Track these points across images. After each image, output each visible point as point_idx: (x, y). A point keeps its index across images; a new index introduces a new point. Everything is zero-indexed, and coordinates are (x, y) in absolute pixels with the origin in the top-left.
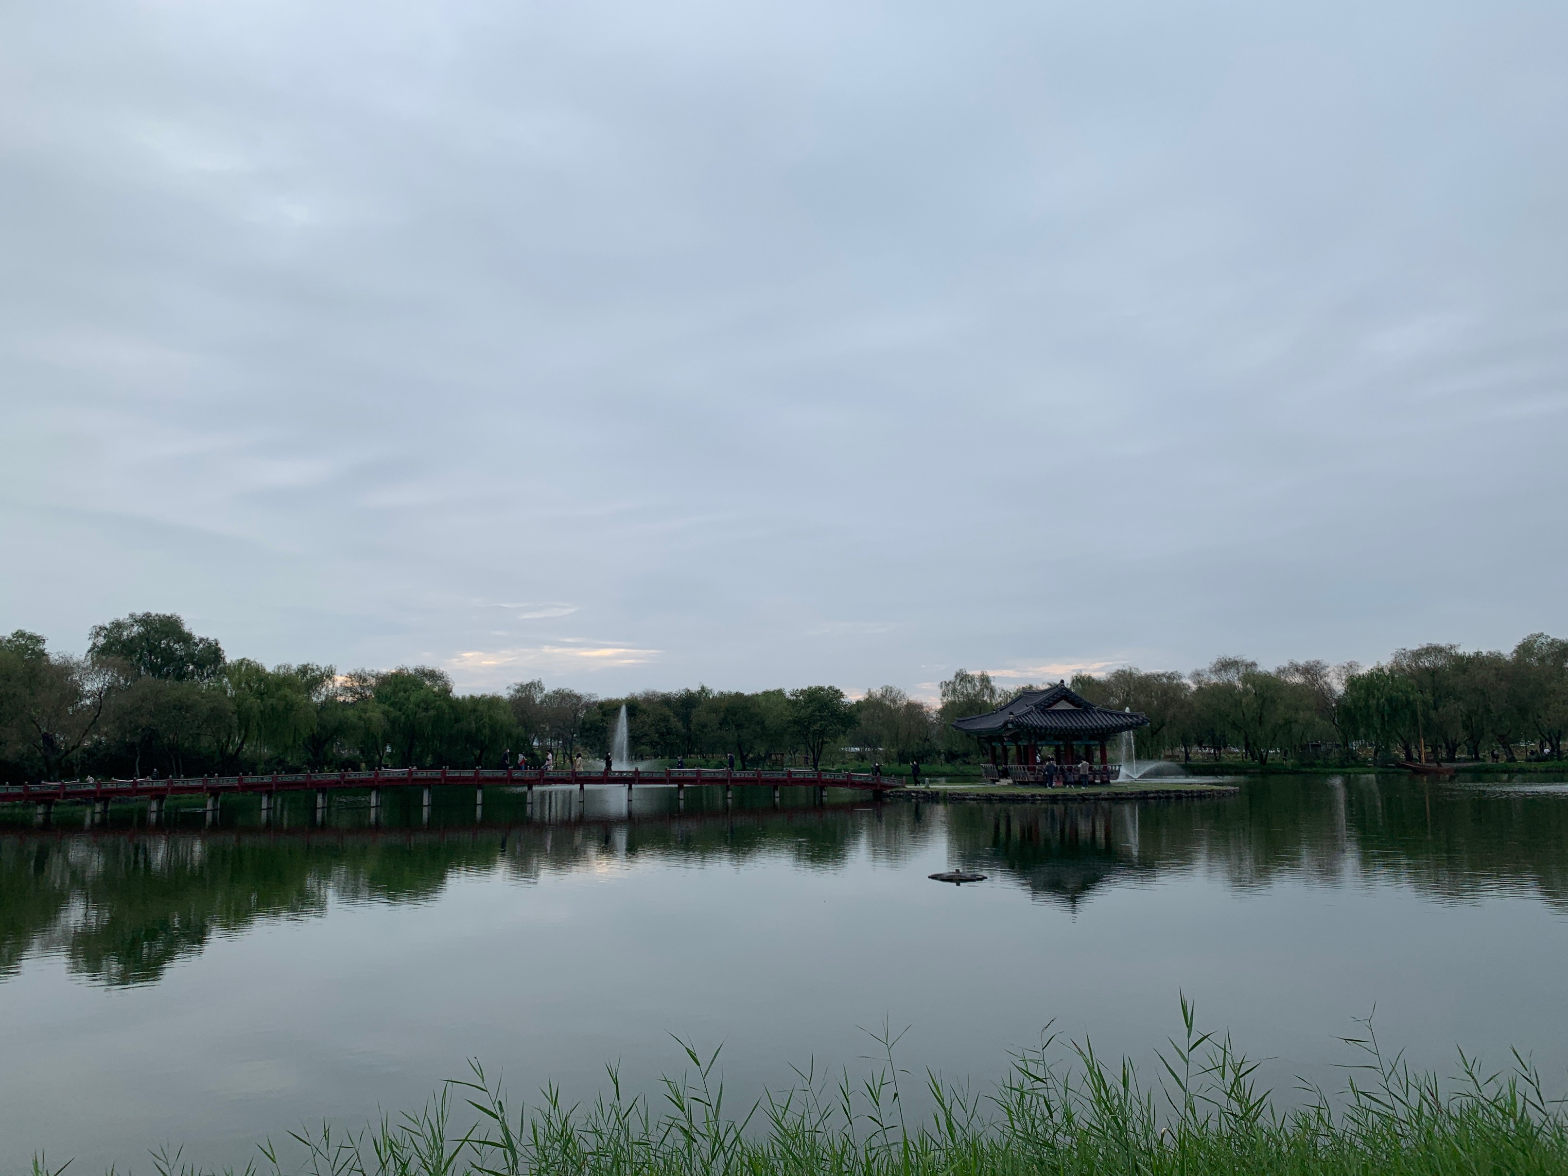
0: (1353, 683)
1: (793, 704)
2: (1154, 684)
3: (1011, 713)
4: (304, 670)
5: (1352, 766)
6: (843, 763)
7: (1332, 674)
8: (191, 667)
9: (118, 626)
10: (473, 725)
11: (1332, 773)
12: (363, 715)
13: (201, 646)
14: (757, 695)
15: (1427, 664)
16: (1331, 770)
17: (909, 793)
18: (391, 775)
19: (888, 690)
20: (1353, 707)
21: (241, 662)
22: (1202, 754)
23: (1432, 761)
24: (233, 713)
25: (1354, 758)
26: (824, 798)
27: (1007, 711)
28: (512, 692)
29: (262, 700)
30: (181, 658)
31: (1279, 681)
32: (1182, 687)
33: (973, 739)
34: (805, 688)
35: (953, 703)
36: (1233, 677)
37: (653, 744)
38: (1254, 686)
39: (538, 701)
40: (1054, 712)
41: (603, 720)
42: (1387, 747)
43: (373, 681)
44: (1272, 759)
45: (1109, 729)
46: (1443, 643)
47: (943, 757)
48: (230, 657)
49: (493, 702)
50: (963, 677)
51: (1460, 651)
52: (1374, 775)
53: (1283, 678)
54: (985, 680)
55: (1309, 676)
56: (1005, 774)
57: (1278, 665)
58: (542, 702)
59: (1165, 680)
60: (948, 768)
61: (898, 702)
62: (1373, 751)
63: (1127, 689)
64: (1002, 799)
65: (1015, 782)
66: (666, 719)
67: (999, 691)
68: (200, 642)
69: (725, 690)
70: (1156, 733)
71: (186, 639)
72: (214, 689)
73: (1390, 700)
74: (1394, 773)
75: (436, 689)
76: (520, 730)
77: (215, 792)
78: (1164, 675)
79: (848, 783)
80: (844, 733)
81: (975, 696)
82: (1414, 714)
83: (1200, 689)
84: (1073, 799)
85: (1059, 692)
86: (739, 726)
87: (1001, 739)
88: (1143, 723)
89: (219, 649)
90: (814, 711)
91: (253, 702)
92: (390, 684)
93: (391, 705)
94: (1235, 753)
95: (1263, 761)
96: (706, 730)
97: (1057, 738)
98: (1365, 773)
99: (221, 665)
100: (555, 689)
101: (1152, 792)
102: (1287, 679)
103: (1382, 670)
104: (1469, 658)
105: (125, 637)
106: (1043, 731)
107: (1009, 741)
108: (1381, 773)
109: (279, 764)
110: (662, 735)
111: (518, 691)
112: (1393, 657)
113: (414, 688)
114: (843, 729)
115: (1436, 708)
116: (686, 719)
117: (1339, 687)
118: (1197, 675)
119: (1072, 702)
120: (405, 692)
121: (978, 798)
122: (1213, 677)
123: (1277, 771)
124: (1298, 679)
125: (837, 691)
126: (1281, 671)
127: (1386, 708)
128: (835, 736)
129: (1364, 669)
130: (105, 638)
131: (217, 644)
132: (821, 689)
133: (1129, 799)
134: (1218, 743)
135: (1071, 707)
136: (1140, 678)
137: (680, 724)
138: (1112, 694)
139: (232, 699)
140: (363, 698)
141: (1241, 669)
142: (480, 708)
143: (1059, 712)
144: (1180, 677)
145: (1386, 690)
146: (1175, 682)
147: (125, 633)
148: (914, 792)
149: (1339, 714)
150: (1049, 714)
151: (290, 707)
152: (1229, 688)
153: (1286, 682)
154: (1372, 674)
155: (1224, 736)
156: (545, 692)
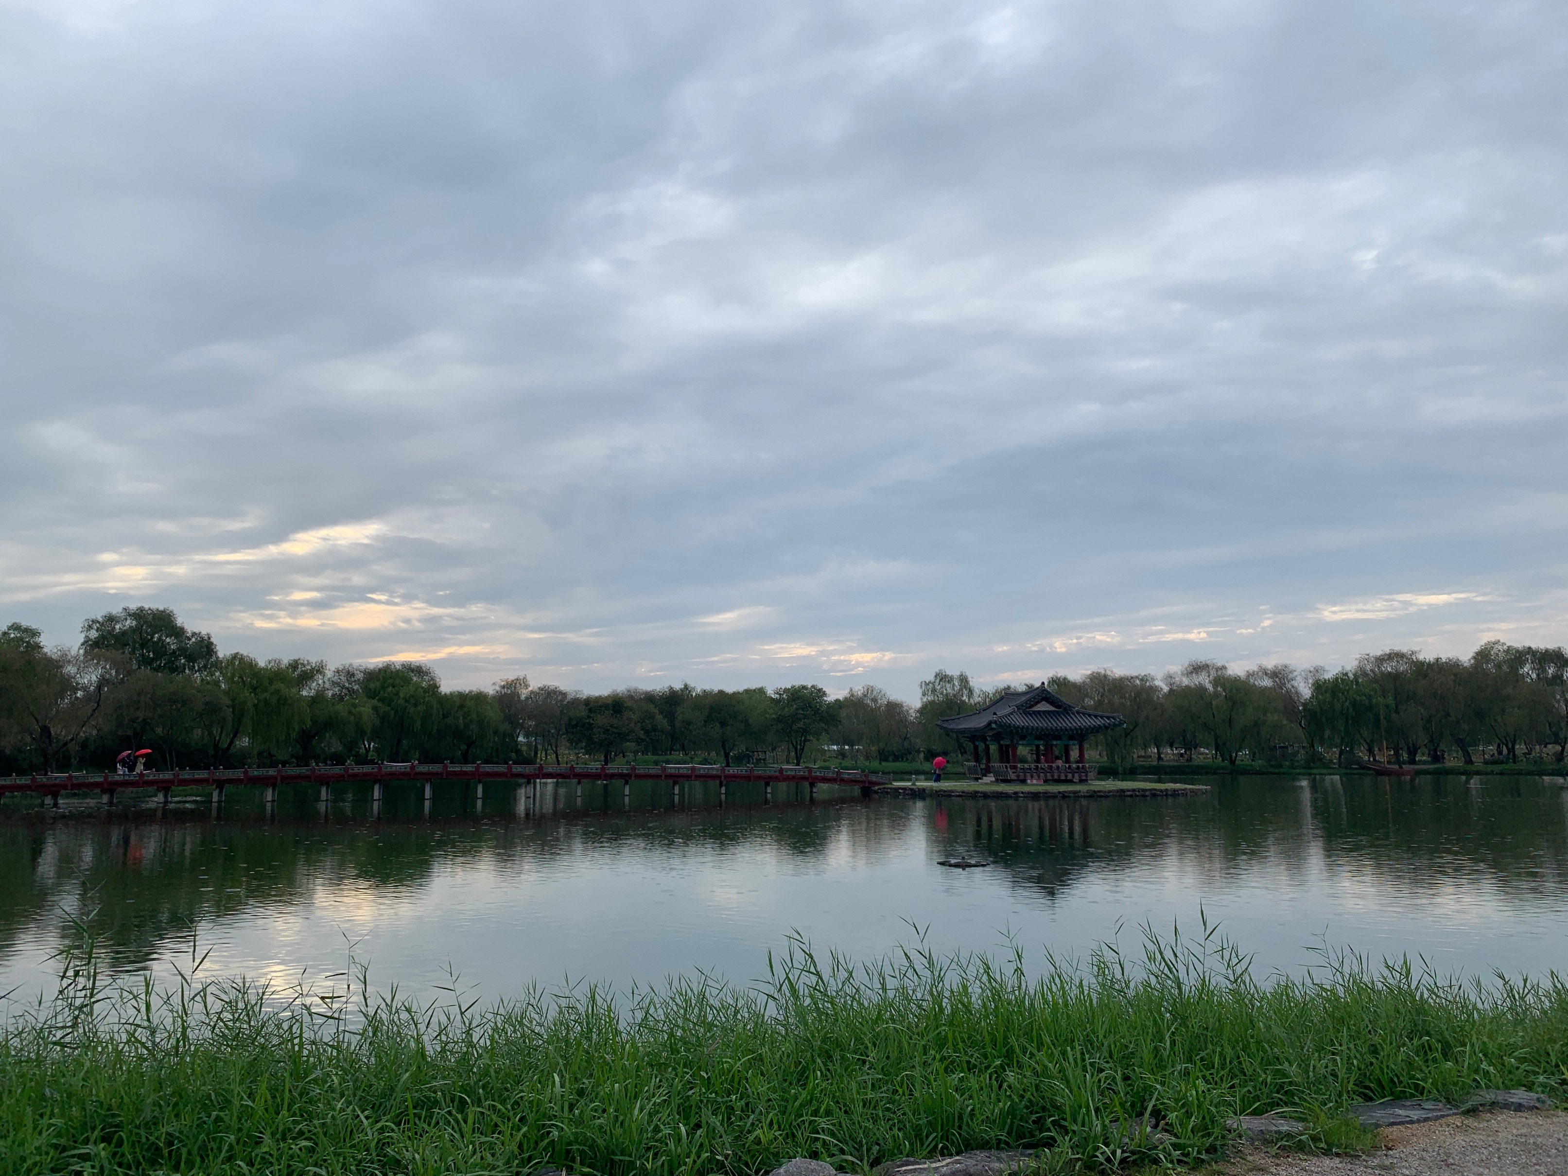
0: (1319, 687)
1: (776, 702)
2: (1128, 685)
3: (995, 714)
4: (294, 665)
5: (1317, 768)
6: (825, 761)
7: (1299, 678)
8: (183, 661)
9: (111, 619)
10: (461, 720)
11: (1299, 774)
12: (354, 711)
13: (194, 640)
14: (739, 693)
15: (1389, 669)
16: (1298, 771)
17: (896, 789)
18: (394, 769)
19: (869, 690)
20: (1318, 710)
21: (235, 656)
22: (1173, 754)
23: (1395, 763)
24: (228, 707)
25: (1320, 760)
26: (814, 795)
27: (992, 710)
28: (498, 688)
29: (256, 694)
30: (174, 652)
31: (1249, 684)
32: (1154, 689)
33: (952, 738)
34: (789, 686)
35: (932, 703)
36: (1204, 680)
37: (638, 741)
38: (1225, 690)
39: (523, 697)
40: (1035, 712)
41: (589, 717)
42: (1351, 751)
43: (360, 676)
44: (1242, 761)
45: (1087, 729)
46: (1404, 649)
47: (922, 755)
48: (223, 651)
49: (479, 698)
50: (943, 678)
51: (1421, 657)
52: (1338, 777)
53: (1252, 681)
54: (964, 680)
55: (1277, 680)
56: (986, 772)
57: (1247, 669)
58: (527, 698)
59: (1138, 682)
60: (927, 766)
61: (879, 701)
62: (1338, 752)
63: (1101, 690)
64: (986, 796)
65: (997, 780)
66: (651, 716)
67: (977, 692)
68: (193, 636)
69: (708, 687)
70: (1129, 734)
71: (178, 632)
72: (208, 683)
73: (1354, 704)
74: (1357, 774)
75: (424, 684)
76: (507, 727)
77: (220, 784)
78: (1137, 677)
79: (836, 779)
80: (827, 731)
81: (954, 695)
82: (1377, 716)
83: (1171, 691)
84: (1053, 796)
85: (1039, 695)
86: (723, 724)
87: (984, 739)
88: (1120, 724)
89: (212, 643)
90: (797, 709)
91: (249, 698)
92: (378, 680)
93: (379, 700)
94: (1205, 754)
95: (1233, 762)
96: (691, 727)
97: (1037, 738)
98: (1330, 774)
99: (213, 659)
100: (540, 685)
101: (1129, 791)
102: (1256, 682)
103: (1346, 674)
104: (1429, 664)
105: (117, 631)
106: (1024, 731)
107: (991, 740)
108: (1346, 774)
109: (267, 759)
110: (647, 732)
111: (503, 687)
112: (1356, 663)
113: (402, 683)
114: (826, 727)
115: (1397, 712)
116: (671, 716)
117: (1306, 691)
118: (1169, 677)
119: (1052, 703)
120: (394, 687)
121: (964, 795)
122: (1184, 679)
123: (1246, 772)
124: (1267, 683)
125: (820, 690)
126: (1250, 675)
127: (1351, 710)
128: (818, 735)
129: (1329, 675)
130: (97, 631)
131: (209, 638)
132: (804, 687)
133: (1107, 797)
134: (1190, 745)
135: (1052, 708)
136: (1115, 680)
137: (665, 721)
138: (1087, 695)
139: (226, 693)
140: (351, 691)
141: (1212, 672)
142: (468, 703)
143: (1040, 713)
144: (1153, 679)
145: (1350, 694)
146: (1148, 684)
147: (117, 627)
148: (902, 789)
149: (1305, 716)
150: (1030, 714)
151: (283, 701)
152: (1201, 690)
153: (1255, 685)
154: (1337, 679)
155: (1195, 736)
156: (530, 689)
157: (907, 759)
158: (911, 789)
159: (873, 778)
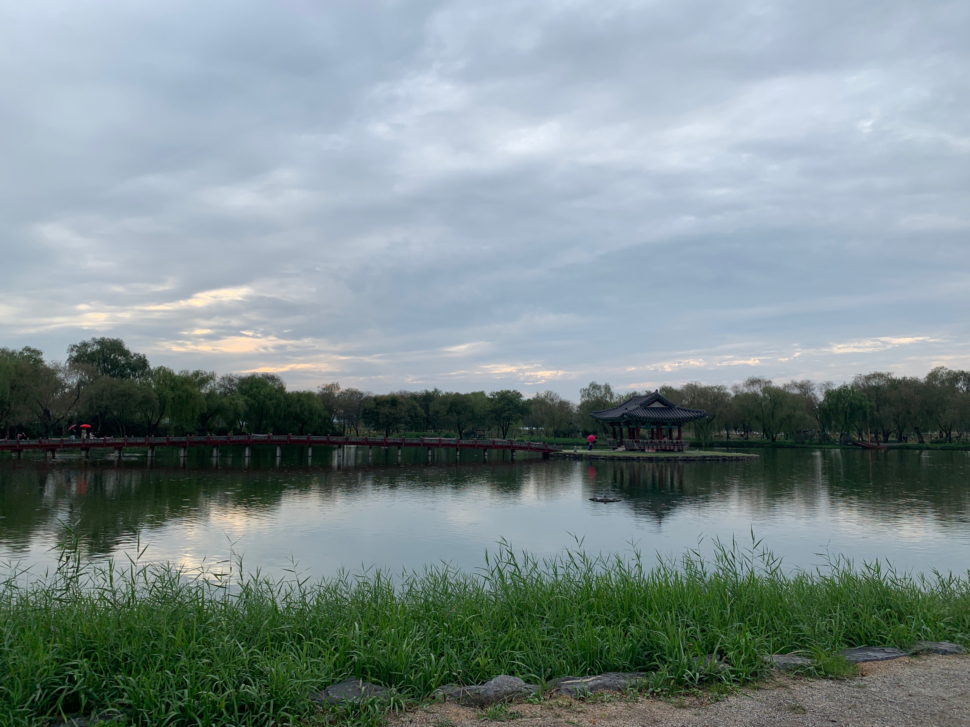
0: (829, 394)
1: (491, 400)
2: (710, 392)
3: (626, 409)
4: (197, 374)
5: (827, 444)
6: (520, 437)
7: (817, 389)
8: (129, 371)
9: (85, 345)
10: (298, 409)
11: (815, 448)
12: (233, 402)
13: (135, 358)
14: (468, 394)
15: (874, 384)
16: (814, 446)
17: (565, 454)
18: (258, 438)
19: (549, 393)
20: (828, 409)
21: (160, 369)
22: (737, 435)
23: (875, 442)
24: (156, 399)
25: (828, 439)
26: (514, 457)
27: (625, 406)
28: (321, 390)
29: (173, 391)
30: (123, 365)
31: (785, 392)
32: (726, 395)
33: (599, 423)
34: (499, 391)
35: (587, 402)
36: (757, 389)
37: (406, 423)
38: (770, 395)
39: (336, 395)
40: (651, 408)
41: (376, 408)
42: (848, 433)
43: (236, 381)
44: (779, 439)
45: (683, 419)
46: (884, 372)
47: (581, 434)
48: (153, 365)
49: (309, 395)
50: (594, 387)
51: (894, 377)
53: (787, 390)
54: (607, 388)
55: (803, 390)
56: (620, 444)
57: (784, 383)
58: (339, 396)
59: (716, 390)
60: (584, 441)
61: (555, 401)
62: (839, 435)
63: (693, 395)
64: (620, 459)
65: (627, 449)
66: (414, 408)
67: (615, 395)
68: (134, 356)
69: (449, 391)
70: (710, 422)
71: (126, 353)
72: (144, 385)
73: (851, 405)
74: (852, 448)
75: (276, 387)
76: (326, 413)
77: (152, 446)
78: (715, 387)
79: (528, 448)
80: (522, 418)
81: (601, 397)
82: (865, 413)
83: (737, 396)
84: (662, 460)
85: (654, 397)
86: (458, 413)
87: (619, 424)
88: (704, 416)
89: (146, 360)
90: (504, 405)
91: (169, 394)
92: (248, 384)
93: (249, 396)
94: (756, 435)
95: (774, 440)
96: (439, 415)
97: (652, 424)
98: (835, 448)
99: (147, 370)
100: (347, 388)
101: (708, 457)
102: (790, 391)
103: (846, 387)
104: (899, 381)
105: (89, 352)
106: (645, 419)
107: (624, 425)
108: (843, 448)
109: (180, 431)
110: (412, 417)
111: (324, 389)
112: (853, 379)
113: (262, 386)
114: (522, 416)
115: (877, 410)
116: (426, 408)
117: (821, 397)
118: (736, 387)
119: (662, 403)
120: (257, 388)
121: (606, 458)
122: (745, 389)
123: (781, 446)
124: (796, 391)
125: (518, 393)
126: (786, 386)
127: (848, 410)
128: (516, 421)
129: (836, 387)
130: (77, 352)
131: (144, 357)
132: (509, 392)
133: (694, 460)
134: (747, 429)
135: (662, 406)
136: (701, 389)
137: (423, 411)
138: (684, 398)
139: (154, 391)
140: (231, 390)
141: (762, 385)
142: (303, 399)
143: (654, 408)
144: (725, 389)
145: (848, 399)
146: (722, 391)
147: (89, 350)
148: (568, 454)
149: (820, 412)
150: (648, 409)
151: (190, 396)
152: (755, 395)
153: (788, 393)
154: (840, 389)
155: (751, 424)
156: (341, 390)
157: (571, 436)
158: (573, 454)
159: (550, 447)
